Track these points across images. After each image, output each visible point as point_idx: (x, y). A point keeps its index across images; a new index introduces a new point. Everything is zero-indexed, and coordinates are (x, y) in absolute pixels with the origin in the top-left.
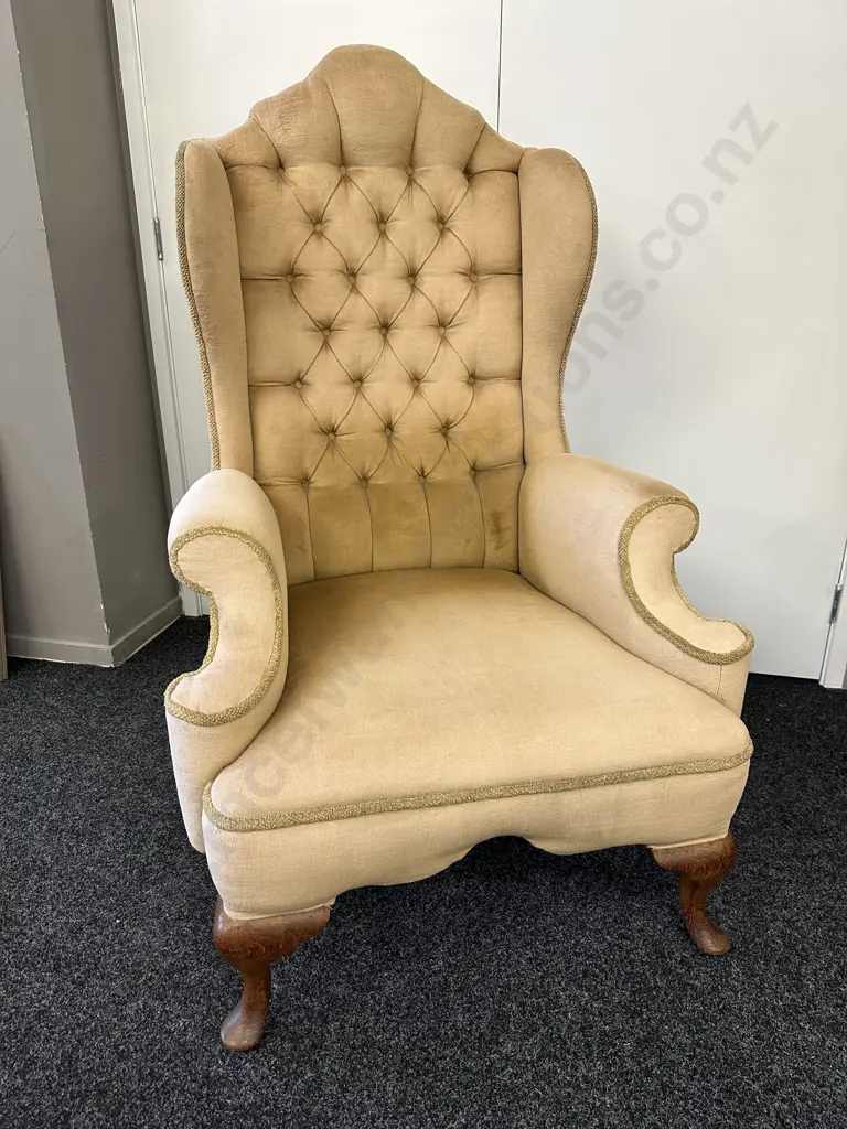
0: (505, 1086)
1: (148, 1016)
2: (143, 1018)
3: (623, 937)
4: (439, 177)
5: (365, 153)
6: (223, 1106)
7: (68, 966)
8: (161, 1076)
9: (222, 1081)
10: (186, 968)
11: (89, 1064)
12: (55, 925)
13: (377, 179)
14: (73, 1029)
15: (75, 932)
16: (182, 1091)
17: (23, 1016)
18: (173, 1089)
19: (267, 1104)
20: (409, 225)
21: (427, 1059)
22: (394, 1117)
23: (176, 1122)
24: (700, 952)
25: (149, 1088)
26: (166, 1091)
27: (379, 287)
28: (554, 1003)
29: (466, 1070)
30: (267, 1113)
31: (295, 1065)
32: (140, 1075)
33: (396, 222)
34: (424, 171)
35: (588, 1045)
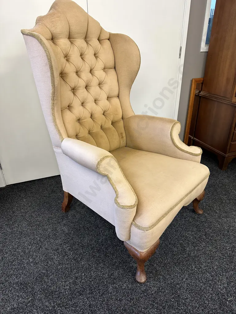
0: (194, 256)
1: (116, 289)
2: (116, 290)
3: (185, 218)
4: (94, 42)
5: (77, 35)
6: (152, 294)
7: (83, 291)
8: (133, 298)
9: (146, 290)
10: (112, 274)
11: (115, 307)
12: (67, 285)
13: (80, 42)
14: (102, 303)
15: (75, 283)
16: (141, 298)
17: (86, 310)
18: (139, 298)
19: (160, 288)
20: (89, 56)
21: (177, 260)
22: (183, 274)
23: (147, 304)
24: (199, 214)
25: (134, 302)
26: (138, 300)
27: (86, 75)
28: (187, 237)
29: (186, 258)
30: (161, 289)
31: (157, 277)
32: (129, 301)
33: (86, 56)
34: (90, 40)
35: (199, 241)
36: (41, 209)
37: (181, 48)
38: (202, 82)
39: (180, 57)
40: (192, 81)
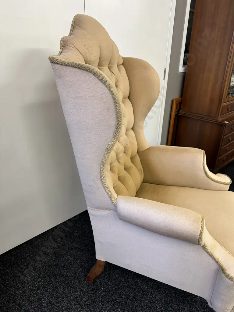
36: (57, 288)
37: (165, 69)
38: (180, 102)
39: (164, 79)
40: (172, 101)
